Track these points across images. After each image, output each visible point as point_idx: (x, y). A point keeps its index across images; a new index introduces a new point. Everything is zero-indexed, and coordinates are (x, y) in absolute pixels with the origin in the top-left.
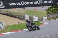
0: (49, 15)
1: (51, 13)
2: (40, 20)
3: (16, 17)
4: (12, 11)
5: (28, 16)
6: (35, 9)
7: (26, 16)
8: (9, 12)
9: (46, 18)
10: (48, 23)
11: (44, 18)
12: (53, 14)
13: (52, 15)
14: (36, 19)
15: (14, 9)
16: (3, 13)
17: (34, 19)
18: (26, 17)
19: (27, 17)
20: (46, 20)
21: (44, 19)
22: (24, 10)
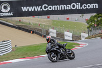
0: (92, 29)
1: (96, 25)
2: (77, 37)
3: (33, 32)
4: (27, 21)
5: (55, 31)
6: (68, 19)
7: (51, 30)
8: (22, 23)
9: (86, 35)
10: (87, 44)
11: (82, 34)
12: (98, 27)
13: (97, 29)
14: (69, 37)
15: (31, 18)
16: (12, 24)
17: (66, 35)
18: (51, 32)
19: (53, 33)
20: (86, 38)
21: (83, 37)
22: (49, 20)
